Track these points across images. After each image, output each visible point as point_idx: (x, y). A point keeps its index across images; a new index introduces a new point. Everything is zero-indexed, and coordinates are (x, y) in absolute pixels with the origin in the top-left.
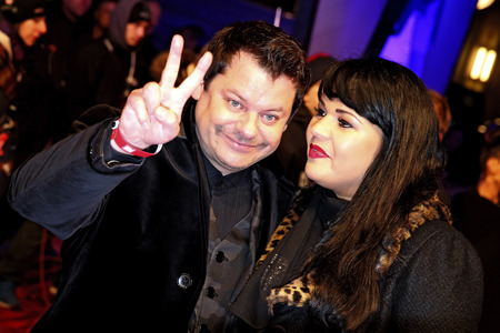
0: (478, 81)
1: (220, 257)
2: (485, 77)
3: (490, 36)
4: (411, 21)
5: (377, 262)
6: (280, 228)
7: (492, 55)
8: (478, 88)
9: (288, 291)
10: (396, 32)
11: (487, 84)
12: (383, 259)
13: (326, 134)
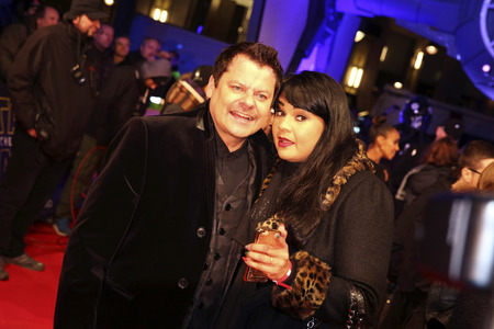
0: (352, 87)
1: (228, 207)
2: (357, 85)
3: (359, 60)
4: (316, 49)
5: (324, 198)
6: (266, 180)
7: (361, 72)
8: (353, 92)
9: (269, 223)
10: (307, 56)
11: (358, 90)
12: (328, 196)
13: (289, 128)
